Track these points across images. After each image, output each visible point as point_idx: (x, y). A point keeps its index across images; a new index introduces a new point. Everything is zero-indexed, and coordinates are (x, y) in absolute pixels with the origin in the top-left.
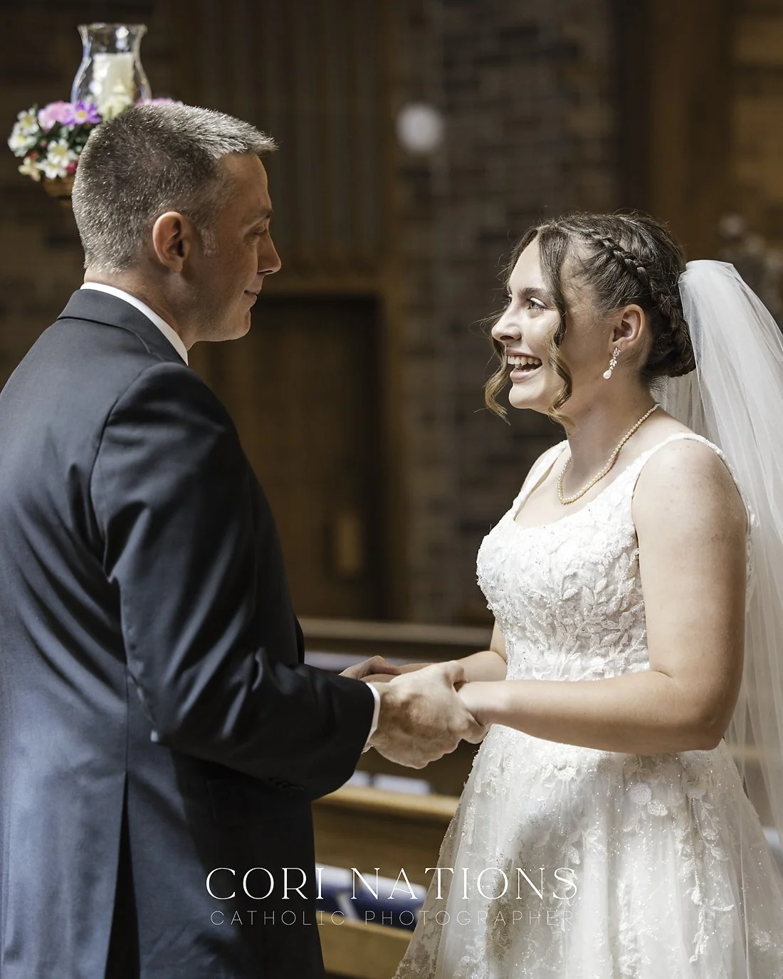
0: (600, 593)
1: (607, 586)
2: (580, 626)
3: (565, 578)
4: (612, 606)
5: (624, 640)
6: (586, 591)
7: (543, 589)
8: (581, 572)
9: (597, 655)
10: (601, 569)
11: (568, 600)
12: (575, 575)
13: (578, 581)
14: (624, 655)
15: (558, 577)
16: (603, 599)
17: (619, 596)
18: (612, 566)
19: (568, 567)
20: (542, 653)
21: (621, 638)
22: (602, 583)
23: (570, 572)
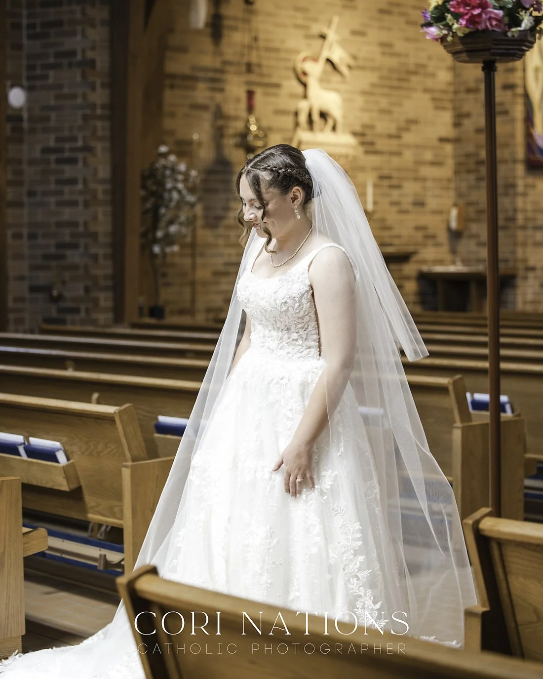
0: (296, 309)
1: (299, 306)
2: (287, 321)
3: (281, 304)
4: (302, 314)
5: (306, 326)
6: (290, 309)
7: (272, 308)
8: (288, 301)
9: (294, 332)
10: (297, 299)
11: (282, 312)
12: (286, 302)
13: (288, 305)
14: (306, 332)
15: (279, 303)
16: (298, 311)
17: (304, 309)
18: (301, 298)
19: (283, 299)
20: (270, 330)
21: (305, 325)
22: (297, 305)
23: (284, 301)
